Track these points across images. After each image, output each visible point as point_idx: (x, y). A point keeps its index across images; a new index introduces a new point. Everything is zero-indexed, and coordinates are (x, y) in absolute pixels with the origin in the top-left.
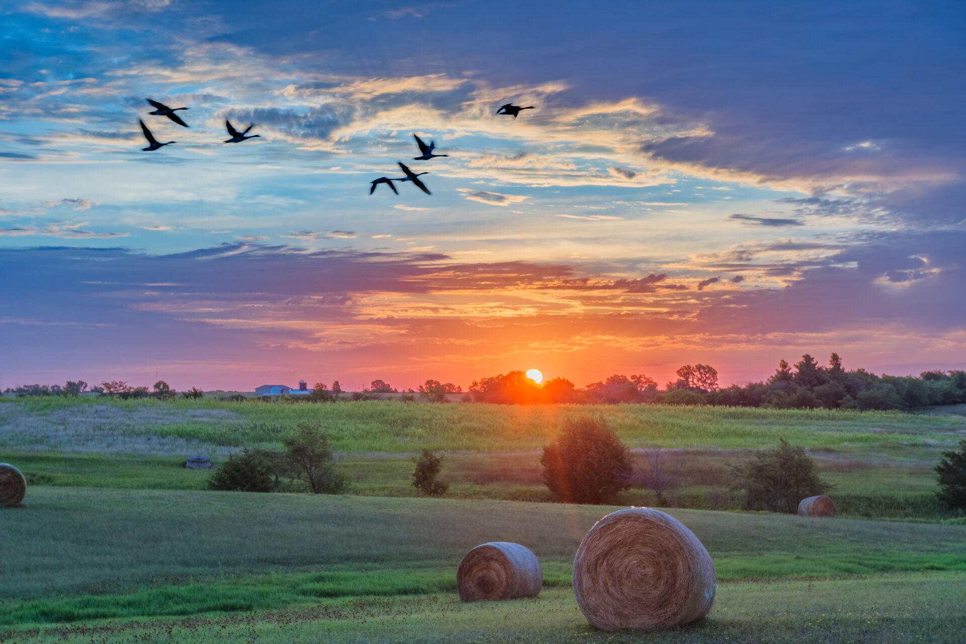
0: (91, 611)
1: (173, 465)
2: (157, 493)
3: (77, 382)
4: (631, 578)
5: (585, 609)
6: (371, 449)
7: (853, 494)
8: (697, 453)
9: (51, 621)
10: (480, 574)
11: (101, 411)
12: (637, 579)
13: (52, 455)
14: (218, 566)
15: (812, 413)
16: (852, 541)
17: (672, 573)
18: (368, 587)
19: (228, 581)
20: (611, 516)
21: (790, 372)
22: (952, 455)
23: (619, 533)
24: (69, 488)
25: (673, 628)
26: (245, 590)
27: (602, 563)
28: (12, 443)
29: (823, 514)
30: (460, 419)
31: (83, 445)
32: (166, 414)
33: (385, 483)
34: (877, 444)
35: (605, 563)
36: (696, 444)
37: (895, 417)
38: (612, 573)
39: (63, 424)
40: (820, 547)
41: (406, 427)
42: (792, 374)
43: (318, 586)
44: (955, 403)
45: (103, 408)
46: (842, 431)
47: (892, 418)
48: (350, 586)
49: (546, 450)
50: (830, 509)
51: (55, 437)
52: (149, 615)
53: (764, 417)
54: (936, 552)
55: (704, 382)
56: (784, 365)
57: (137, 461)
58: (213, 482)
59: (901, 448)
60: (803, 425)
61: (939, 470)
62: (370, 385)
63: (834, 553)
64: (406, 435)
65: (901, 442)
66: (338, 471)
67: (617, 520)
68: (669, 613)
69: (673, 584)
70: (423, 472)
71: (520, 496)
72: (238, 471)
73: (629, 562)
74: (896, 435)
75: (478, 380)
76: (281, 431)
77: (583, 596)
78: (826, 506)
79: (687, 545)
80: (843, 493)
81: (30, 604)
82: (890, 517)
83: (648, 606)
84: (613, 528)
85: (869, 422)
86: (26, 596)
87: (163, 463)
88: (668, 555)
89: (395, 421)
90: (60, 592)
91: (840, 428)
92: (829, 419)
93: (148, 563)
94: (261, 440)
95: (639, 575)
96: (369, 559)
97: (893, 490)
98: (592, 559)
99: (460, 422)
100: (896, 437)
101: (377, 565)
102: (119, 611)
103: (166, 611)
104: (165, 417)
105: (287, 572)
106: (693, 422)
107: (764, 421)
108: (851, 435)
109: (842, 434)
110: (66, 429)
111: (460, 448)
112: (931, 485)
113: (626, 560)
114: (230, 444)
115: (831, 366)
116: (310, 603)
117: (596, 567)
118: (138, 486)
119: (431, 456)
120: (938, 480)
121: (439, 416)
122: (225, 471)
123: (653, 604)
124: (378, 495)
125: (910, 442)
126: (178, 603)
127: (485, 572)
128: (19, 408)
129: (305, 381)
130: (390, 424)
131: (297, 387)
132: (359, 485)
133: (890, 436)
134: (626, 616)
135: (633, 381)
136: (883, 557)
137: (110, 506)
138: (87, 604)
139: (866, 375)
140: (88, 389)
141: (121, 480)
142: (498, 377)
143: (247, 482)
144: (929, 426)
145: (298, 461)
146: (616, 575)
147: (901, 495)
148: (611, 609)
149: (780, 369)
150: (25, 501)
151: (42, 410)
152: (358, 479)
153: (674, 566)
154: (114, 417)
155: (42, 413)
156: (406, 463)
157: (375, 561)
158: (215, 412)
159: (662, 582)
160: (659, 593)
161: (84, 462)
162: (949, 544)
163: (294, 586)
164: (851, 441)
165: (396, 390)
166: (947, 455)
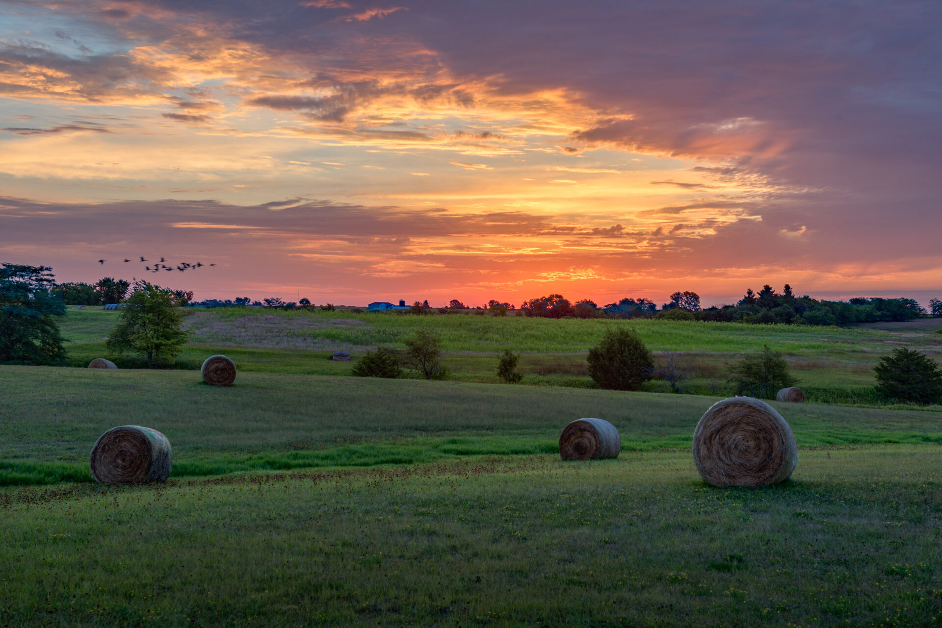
0: (300, 462)
1: (324, 357)
2: (324, 378)
3: (243, 298)
4: (737, 449)
5: (702, 471)
6: (462, 349)
7: (813, 386)
8: (697, 355)
9: (275, 469)
10: (576, 441)
11: (270, 319)
12: (742, 449)
13: (239, 350)
14: (378, 430)
15: (776, 327)
16: (825, 421)
17: (770, 446)
18: (491, 448)
19: (388, 442)
20: (722, 402)
21: (754, 297)
22: (887, 359)
23: (729, 415)
24: (252, 372)
25: (770, 487)
26: (402, 448)
27: (715, 437)
28: (210, 340)
29: (796, 400)
30: (524, 329)
31: (260, 342)
32: (315, 322)
33: (475, 374)
34: (826, 350)
35: (718, 437)
36: (694, 348)
37: (837, 331)
38: (723, 445)
39: (244, 328)
40: (802, 425)
41: (486, 333)
42: (755, 299)
43: (453, 447)
44: (875, 321)
45: (270, 316)
46: (800, 340)
47: (834, 332)
48: (477, 447)
49: (591, 351)
50: (800, 396)
51: (239, 336)
52: (342, 465)
53: (742, 330)
54: (888, 429)
55: (690, 304)
56: (750, 292)
57: (299, 355)
58: (355, 370)
59: (844, 353)
60: (770, 335)
61: (877, 369)
62: (449, 303)
63: (813, 429)
64: (487, 339)
65: (844, 349)
66: (442, 364)
67: (727, 406)
68: (767, 475)
69: (770, 455)
70: (504, 365)
71: (572, 384)
72: (374, 363)
73: (736, 437)
74: (839, 344)
75: (528, 301)
76: (397, 335)
77: (700, 461)
78: (797, 395)
79: (781, 425)
80: (806, 386)
81: (256, 456)
82: (844, 403)
83: (750, 470)
84: (724, 411)
85: (819, 334)
86: (251, 450)
87: (317, 357)
88: (766, 432)
89: (478, 329)
90: (273, 447)
91: (798, 338)
92: (789, 332)
93: (329, 428)
94: (384, 342)
95: (744, 447)
96: (483, 428)
97: (842, 384)
98: (708, 434)
99: (524, 331)
100: (839, 345)
101: (489, 432)
102: (319, 462)
103: (353, 463)
104: (315, 324)
105: (427, 436)
106: (691, 333)
107: (742, 333)
108: (806, 343)
109: (801, 343)
110: (246, 331)
111: (525, 349)
112: (871, 381)
113: (734, 436)
114: (362, 344)
115: (785, 294)
116: (452, 459)
117: (711, 440)
118: (301, 372)
119: (511, 355)
120: (876, 377)
121: (509, 326)
122: (364, 363)
123: (755, 469)
124: (474, 382)
125: (850, 349)
126: (359, 457)
127: (580, 439)
128: (212, 316)
129: (404, 300)
130: (475, 331)
131: (398, 304)
132: (457, 375)
133: (836, 345)
134: (734, 477)
135: (638, 303)
136: (850, 433)
137: (294, 386)
138: (296, 457)
139: (810, 299)
140: (251, 303)
141: (288, 368)
142: (542, 299)
143: (380, 371)
144: (863, 338)
145: (416, 357)
146: (726, 446)
147: (848, 387)
148: (722, 471)
149: (747, 295)
150: (235, 382)
151: (228, 317)
152: (456, 370)
153: (770, 441)
154: (279, 323)
155: (228, 319)
156: (488, 359)
157: (487, 429)
158: (349, 321)
159: (762, 452)
160: (759, 460)
161: (261, 355)
162: (896, 424)
163: (436, 447)
164: (807, 348)
165: (468, 307)
166: (883, 359)
